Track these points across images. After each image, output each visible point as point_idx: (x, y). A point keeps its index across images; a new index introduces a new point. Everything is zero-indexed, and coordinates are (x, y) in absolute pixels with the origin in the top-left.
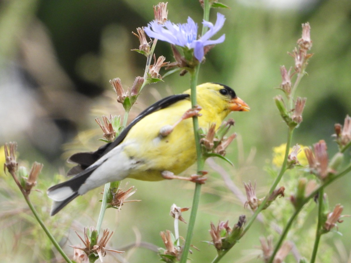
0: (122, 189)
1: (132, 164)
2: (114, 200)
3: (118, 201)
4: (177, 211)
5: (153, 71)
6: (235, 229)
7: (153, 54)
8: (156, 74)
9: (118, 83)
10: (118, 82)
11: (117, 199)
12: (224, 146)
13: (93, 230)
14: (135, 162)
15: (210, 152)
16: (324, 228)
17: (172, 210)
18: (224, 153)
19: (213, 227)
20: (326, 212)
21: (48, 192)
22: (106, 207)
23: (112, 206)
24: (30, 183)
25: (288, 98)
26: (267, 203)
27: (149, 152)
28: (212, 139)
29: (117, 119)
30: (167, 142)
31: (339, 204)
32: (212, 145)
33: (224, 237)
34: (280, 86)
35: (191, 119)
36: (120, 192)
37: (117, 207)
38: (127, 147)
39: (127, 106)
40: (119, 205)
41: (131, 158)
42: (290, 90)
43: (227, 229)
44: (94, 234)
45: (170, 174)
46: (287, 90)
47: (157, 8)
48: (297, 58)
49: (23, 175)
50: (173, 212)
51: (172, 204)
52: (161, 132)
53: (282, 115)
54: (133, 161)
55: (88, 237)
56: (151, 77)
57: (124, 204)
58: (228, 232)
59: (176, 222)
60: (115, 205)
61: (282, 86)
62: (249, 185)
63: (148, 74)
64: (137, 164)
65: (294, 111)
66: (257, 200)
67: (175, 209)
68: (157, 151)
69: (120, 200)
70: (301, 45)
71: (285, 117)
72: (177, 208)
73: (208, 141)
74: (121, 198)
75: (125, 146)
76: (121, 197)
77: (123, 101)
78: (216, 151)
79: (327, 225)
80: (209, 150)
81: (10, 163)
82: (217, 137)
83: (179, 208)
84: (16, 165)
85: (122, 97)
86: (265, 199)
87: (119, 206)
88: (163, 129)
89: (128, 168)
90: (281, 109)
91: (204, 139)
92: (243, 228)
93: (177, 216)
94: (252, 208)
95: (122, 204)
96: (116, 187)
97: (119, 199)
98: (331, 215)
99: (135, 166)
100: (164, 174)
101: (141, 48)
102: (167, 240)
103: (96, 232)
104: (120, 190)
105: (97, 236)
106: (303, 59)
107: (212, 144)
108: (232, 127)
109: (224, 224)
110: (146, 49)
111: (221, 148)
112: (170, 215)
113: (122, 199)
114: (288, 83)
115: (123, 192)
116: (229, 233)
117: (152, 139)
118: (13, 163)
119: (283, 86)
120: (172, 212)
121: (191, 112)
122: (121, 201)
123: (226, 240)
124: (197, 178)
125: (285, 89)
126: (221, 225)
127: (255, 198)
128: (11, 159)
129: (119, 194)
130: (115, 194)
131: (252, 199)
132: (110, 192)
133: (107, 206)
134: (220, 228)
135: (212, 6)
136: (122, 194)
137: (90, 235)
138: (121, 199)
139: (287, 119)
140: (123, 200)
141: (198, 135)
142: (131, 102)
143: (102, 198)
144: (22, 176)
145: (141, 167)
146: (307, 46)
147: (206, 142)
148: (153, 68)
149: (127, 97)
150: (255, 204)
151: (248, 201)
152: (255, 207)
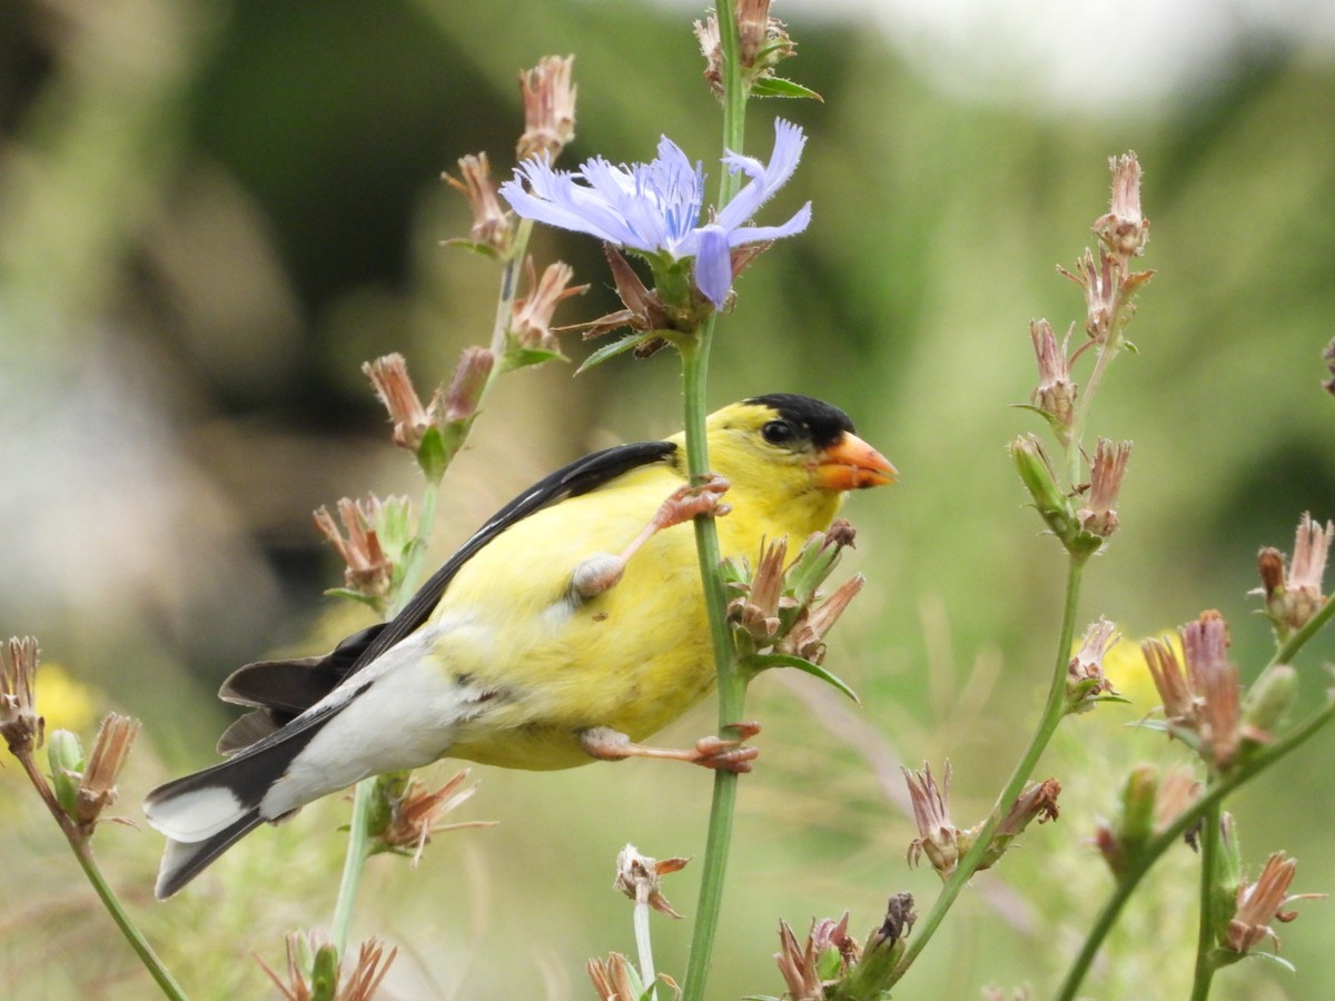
0: (423, 780)
1: (465, 702)
2: (395, 826)
3: (410, 828)
4: (643, 873)
5: (526, 323)
6: (875, 947)
7: (526, 256)
8: (537, 333)
9: (394, 374)
10: (396, 370)
11: (406, 822)
12: (821, 624)
13: (319, 944)
14: (477, 696)
15: (766, 651)
16: (1224, 943)
17: (622, 868)
18: (820, 651)
19: (790, 944)
20: (1231, 884)
21: (147, 807)
22: (366, 851)
23: (389, 846)
24: (94, 795)
25: (1065, 443)
26: (994, 846)
27: (530, 656)
28: (774, 601)
29: (397, 513)
30: (602, 617)
31: (1282, 852)
32: (773, 625)
33: (833, 978)
34: (1033, 399)
35: (688, 526)
36: (415, 793)
37: (409, 851)
38: (446, 639)
39: (434, 459)
40: (414, 842)
41: (462, 680)
42: (1069, 413)
43: (845, 946)
44: (324, 961)
45: (616, 740)
46: (1058, 411)
47: (535, 79)
48: (1095, 288)
49: (66, 765)
50: (629, 878)
51: (621, 847)
52: (578, 579)
53: (1042, 509)
54: (471, 693)
55: (302, 973)
56: (518, 346)
57: (433, 838)
58: (847, 959)
59: (641, 915)
60: (400, 843)
61: (1039, 398)
62: (925, 777)
63: (508, 335)
64: (485, 705)
65: (1088, 492)
66: (954, 836)
67: (635, 864)
68: (558, 653)
69: (417, 824)
70: (1108, 239)
71: (1053, 517)
72: (640, 859)
73: (757, 609)
74: (423, 815)
75: (437, 634)
76: (420, 814)
77: (417, 443)
78: (788, 647)
79: (1236, 931)
80: (761, 644)
81: (14, 720)
82: (790, 594)
83: (649, 862)
84: (36, 725)
85: (413, 429)
86: (985, 830)
87: (415, 846)
88: (587, 570)
89: (449, 719)
90: (1037, 486)
91: (742, 602)
92: (903, 946)
93: (642, 892)
94: (937, 866)
95: (427, 841)
96: (402, 776)
97: (415, 819)
98: (1249, 892)
99: (476, 710)
100: (594, 740)
101: (479, 233)
102: (615, 990)
103: (333, 953)
104: (419, 786)
105: (335, 970)
106: (1114, 293)
107: (773, 620)
108: (846, 549)
109: (830, 929)
110: (498, 237)
111: (807, 632)
112: (618, 888)
113: (426, 821)
114: (1060, 385)
115: (429, 795)
116: (852, 963)
117: (541, 610)
118: (26, 720)
119: (1044, 396)
120: (622, 876)
121: (687, 500)
122: (421, 827)
123: (840, 989)
124: (720, 749)
125: (1051, 408)
126: (821, 935)
127: (949, 826)
128: (17, 702)
129: (415, 800)
130: (400, 799)
131: (935, 832)
132: (378, 794)
133: (370, 846)
134: (815, 943)
135: (754, 89)
136: (426, 804)
137: (310, 965)
138: (423, 820)
139: (1059, 522)
140: (428, 825)
141: (717, 588)
142: (445, 444)
143: (350, 817)
144: (63, 769)
145: (498, 713)
146: (1129, 241)
147: (751, 613)
148: (527, 313)
149: (433, 427)
150: (950, 850)
151: (922, 840)
152: (948, 862)
